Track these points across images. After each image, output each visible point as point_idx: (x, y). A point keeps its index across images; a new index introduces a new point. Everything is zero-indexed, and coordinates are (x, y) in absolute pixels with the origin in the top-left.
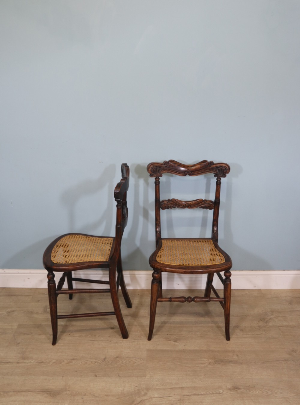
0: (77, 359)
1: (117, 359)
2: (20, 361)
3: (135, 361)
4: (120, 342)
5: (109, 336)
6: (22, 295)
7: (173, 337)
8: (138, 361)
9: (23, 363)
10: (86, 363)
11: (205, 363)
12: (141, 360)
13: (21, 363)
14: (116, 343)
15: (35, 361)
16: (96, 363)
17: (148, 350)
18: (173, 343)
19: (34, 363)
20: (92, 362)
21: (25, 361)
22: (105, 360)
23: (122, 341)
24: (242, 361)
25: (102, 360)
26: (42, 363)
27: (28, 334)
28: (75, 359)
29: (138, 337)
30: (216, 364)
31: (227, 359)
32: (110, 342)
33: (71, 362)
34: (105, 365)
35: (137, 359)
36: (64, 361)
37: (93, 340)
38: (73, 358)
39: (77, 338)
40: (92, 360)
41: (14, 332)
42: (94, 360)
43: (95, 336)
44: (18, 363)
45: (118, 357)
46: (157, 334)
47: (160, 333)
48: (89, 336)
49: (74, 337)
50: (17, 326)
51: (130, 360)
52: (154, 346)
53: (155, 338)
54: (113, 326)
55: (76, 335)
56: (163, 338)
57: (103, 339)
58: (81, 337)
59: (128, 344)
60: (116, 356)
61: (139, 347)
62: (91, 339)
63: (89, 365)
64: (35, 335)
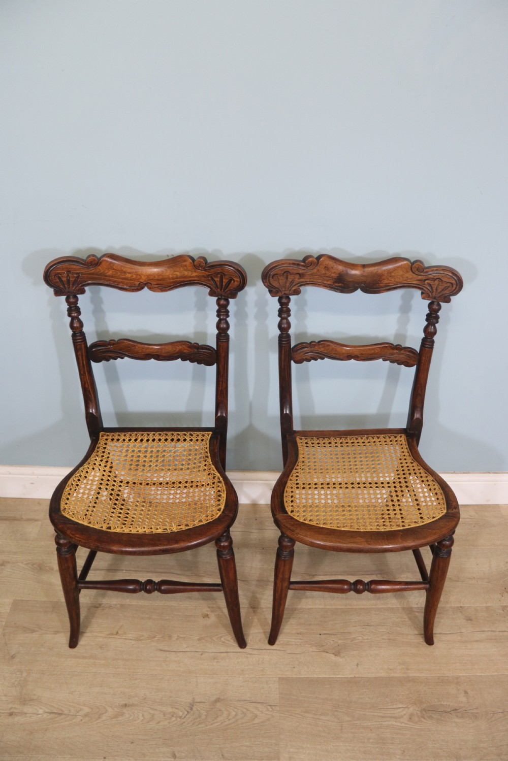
0: (133, 705)
1: (218, 704)
2: (15, 708)
3: (256, 712)
4: (222, 655)
7: (332, 642)
8: (262, 712)
10: (153, 717)
11: (401, 717)
12: (268, 710)
14: (215, 659)
15: (47, 710)
16: (174, 719)
17: (281, 679)
18: (333, 657)
19: (45, 715)
20: (164, 714)
22: (191, 709)
23: (225, 654)
24: (477, 708)
25: (187, 708)
26: (63, 716)
27: (33, 631)
28: (129, 706)
30: (424, 718)
31: (445, 703)
32: (202, 654)
33: (122, 714)
34: (193, 724)
35: (259, 706)
36: (106, 711)
37: (166, 649)
38: (124, 702)
39: (133, 642)
41: (4, 623)
42: (170, 710)
43: (170, 637)
44: (11, 714)
45: (218, 700)
46: (298, 634)
47: (305, 631)
48: (156, 639)
49: (126, 639)
50: (10, 606)
51: (244, 710)
52: (294, 668)
53: (293, 643)
54: (207, 611)
55: (131, 635)
56: (312, 644)
57: (187, 647)
58: (140, 640)
59: (238, 662)
60: (213, 699)
61: (263, 671)
62: (161, 648)
63: (158, 723)
64: (47, 634)
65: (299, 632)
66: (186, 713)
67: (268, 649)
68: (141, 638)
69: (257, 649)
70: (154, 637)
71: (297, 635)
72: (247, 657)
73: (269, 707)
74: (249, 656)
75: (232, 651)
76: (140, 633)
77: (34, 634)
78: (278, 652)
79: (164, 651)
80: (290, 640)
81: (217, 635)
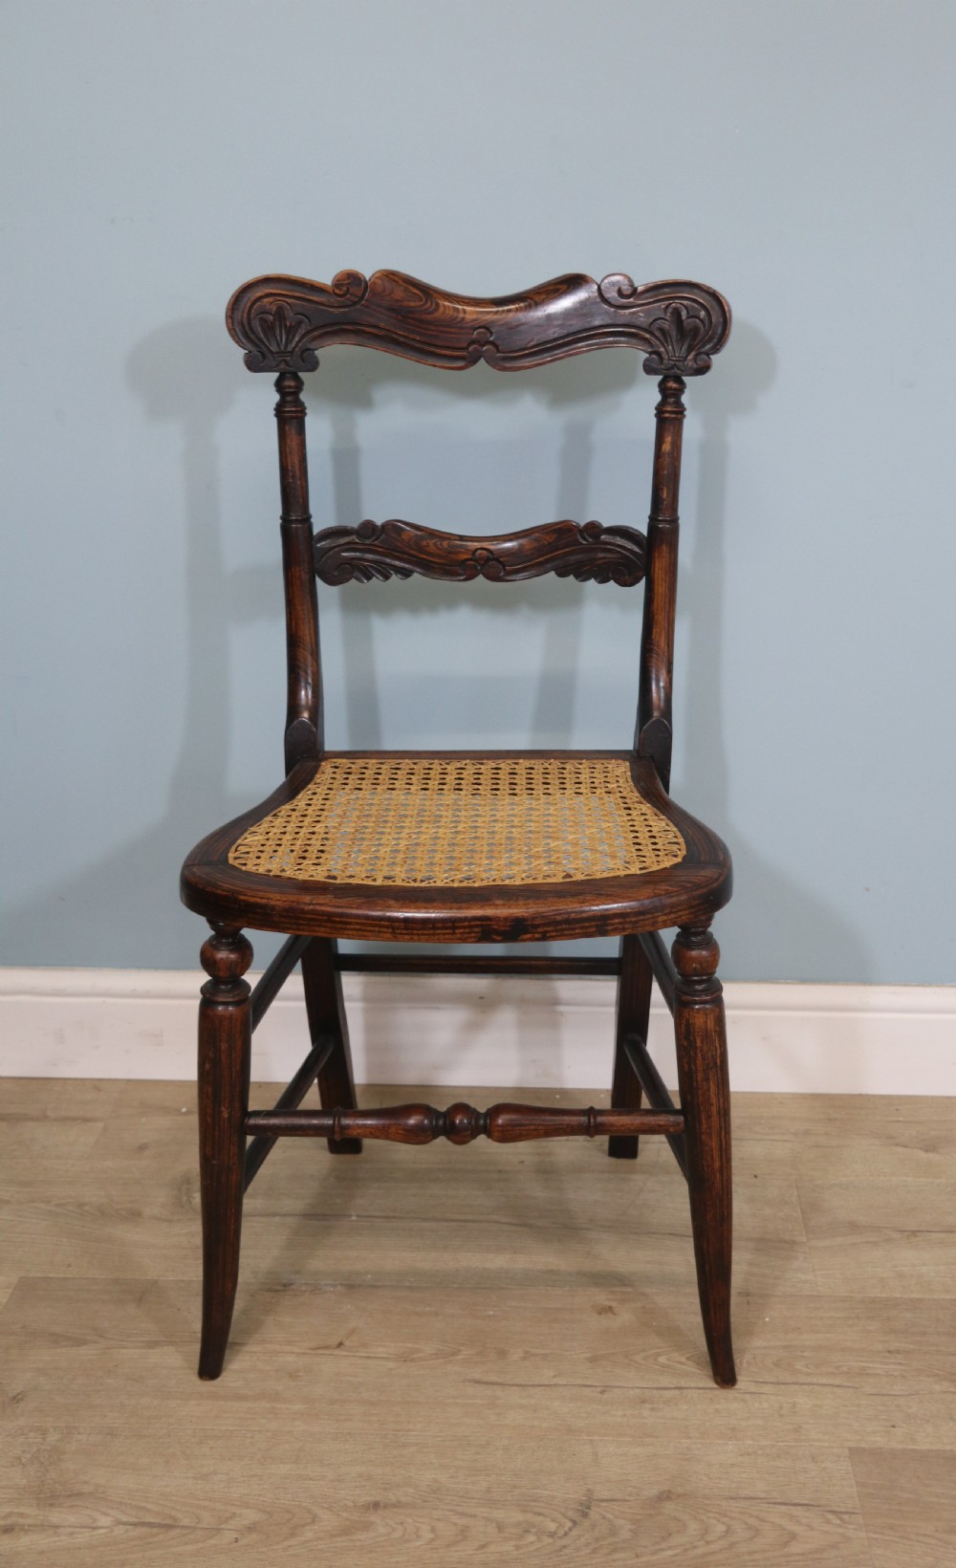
0: (398, 1505)
1: (669, 1508)
3: (791, 1527)
4: (668, 1394)
5: (592, 1360)
6: (43, 1118)
8: (810, 1528)
9: (43, 1527)
10: (464, 1533)
12: (828, 1522)
13: (25, 1530)
14: (643, 1402)
15: (125, 1519)
16: (531, 1538)
17: (854, 1452)
19: (119, 1530)
20: (500, 1528)
21: (55, 1517)
22: (585, 1515)
23: (677, 1392)
25: (570, 1514)
26: (175, 1532)
27: (79, 1342)
28: (386, 1506)
29: (777, 1364)
32: (603, 1392)
33: (367, 1526)
34: (594, 1551)
35: (797, 1512)
36: (314, 1519)
37: (494, 1378)
38: (371, 1499)
39: (391, 1365)
40: (499, 1514)
42: (519, 1516)
43: (502, 1354)
45: (665, 1496)
46: (889, 1352)
47: (912, 1347)
48: (461, 1357)
49: (369, 1358)
50: (10, 1291)
51: (753, 1521)
52: (894, 1427)
53: (880, 1372)
54: (610, 1300)
55: (381, 1349)
56: (938, 1375)
57: (554, 1376)
58: (413, 1360)
59: (717, 1411)
60: (654, 1491)
61: (797, 1430)
62: (477, 1376)
63: (483, 1547)
64: (124, 1348)
65: (891, 1349)
66: (569, 1524)
67: (804, 1384)
68: (416, 1356)
69: (771, 1383)
70: (454, 1354)
71: (887, 1354)
72: (743, 1400)
73: (830, 1516)
74: (747, 1397)
75: (693, 1385)
76: (410, 1345)
77: (85, 1347)
78: (840, 1391)
79: (486, 1383)
80: (871, 1365)
81: (645, 1351)
